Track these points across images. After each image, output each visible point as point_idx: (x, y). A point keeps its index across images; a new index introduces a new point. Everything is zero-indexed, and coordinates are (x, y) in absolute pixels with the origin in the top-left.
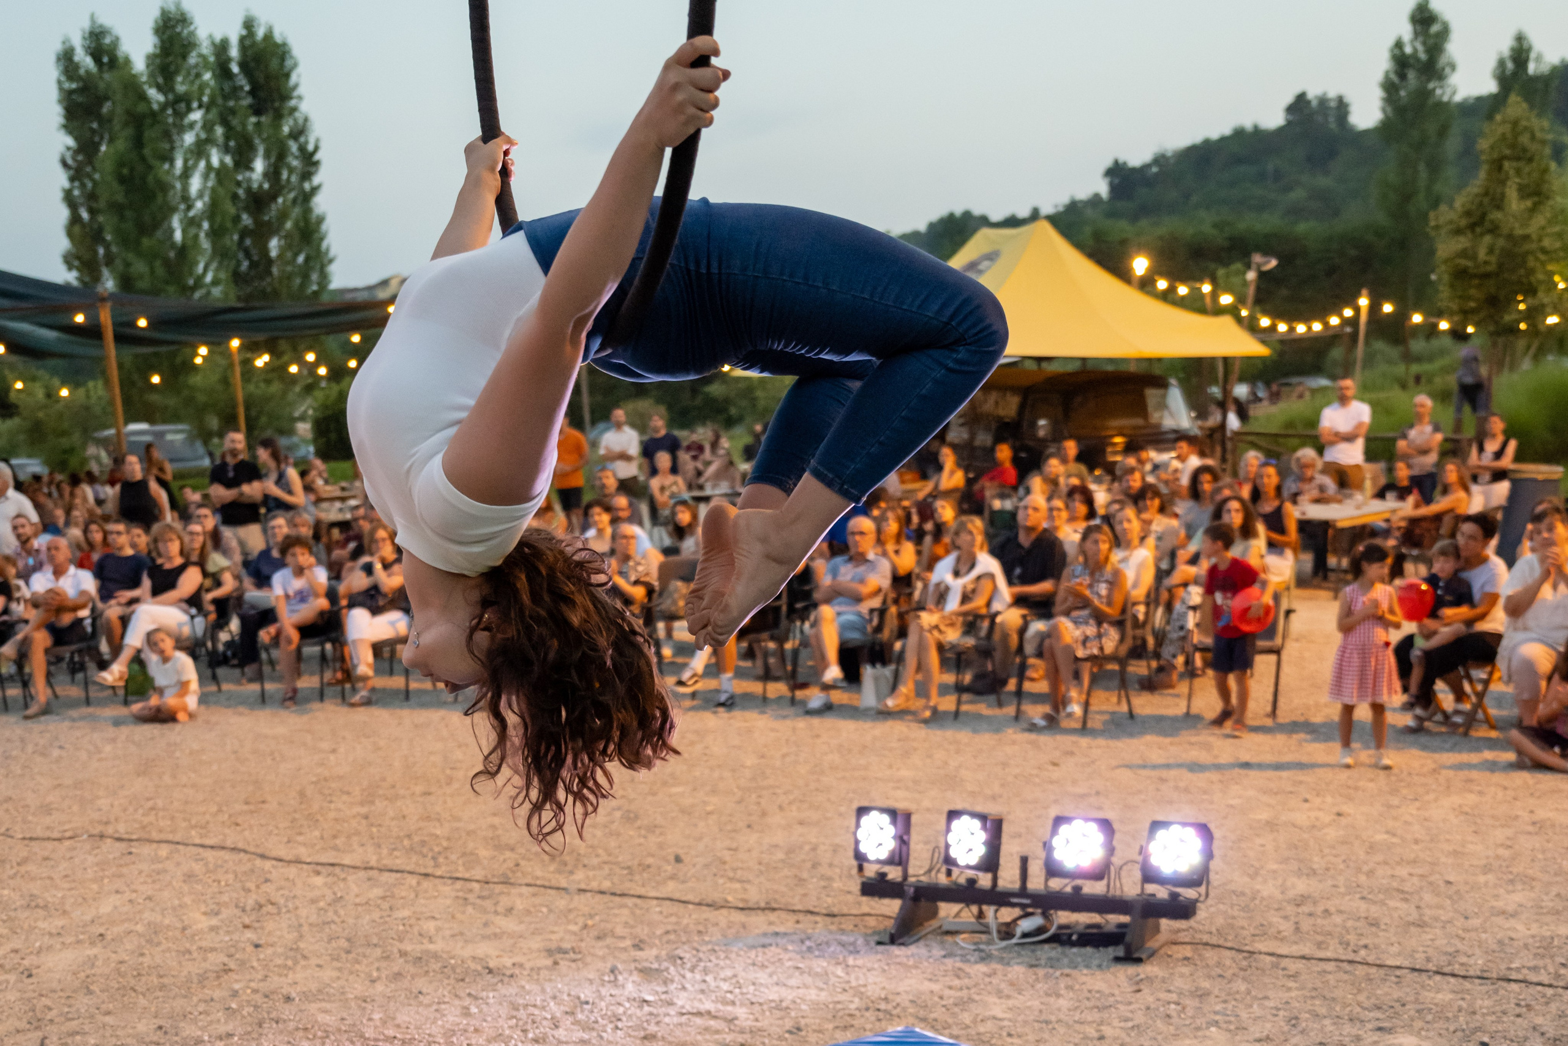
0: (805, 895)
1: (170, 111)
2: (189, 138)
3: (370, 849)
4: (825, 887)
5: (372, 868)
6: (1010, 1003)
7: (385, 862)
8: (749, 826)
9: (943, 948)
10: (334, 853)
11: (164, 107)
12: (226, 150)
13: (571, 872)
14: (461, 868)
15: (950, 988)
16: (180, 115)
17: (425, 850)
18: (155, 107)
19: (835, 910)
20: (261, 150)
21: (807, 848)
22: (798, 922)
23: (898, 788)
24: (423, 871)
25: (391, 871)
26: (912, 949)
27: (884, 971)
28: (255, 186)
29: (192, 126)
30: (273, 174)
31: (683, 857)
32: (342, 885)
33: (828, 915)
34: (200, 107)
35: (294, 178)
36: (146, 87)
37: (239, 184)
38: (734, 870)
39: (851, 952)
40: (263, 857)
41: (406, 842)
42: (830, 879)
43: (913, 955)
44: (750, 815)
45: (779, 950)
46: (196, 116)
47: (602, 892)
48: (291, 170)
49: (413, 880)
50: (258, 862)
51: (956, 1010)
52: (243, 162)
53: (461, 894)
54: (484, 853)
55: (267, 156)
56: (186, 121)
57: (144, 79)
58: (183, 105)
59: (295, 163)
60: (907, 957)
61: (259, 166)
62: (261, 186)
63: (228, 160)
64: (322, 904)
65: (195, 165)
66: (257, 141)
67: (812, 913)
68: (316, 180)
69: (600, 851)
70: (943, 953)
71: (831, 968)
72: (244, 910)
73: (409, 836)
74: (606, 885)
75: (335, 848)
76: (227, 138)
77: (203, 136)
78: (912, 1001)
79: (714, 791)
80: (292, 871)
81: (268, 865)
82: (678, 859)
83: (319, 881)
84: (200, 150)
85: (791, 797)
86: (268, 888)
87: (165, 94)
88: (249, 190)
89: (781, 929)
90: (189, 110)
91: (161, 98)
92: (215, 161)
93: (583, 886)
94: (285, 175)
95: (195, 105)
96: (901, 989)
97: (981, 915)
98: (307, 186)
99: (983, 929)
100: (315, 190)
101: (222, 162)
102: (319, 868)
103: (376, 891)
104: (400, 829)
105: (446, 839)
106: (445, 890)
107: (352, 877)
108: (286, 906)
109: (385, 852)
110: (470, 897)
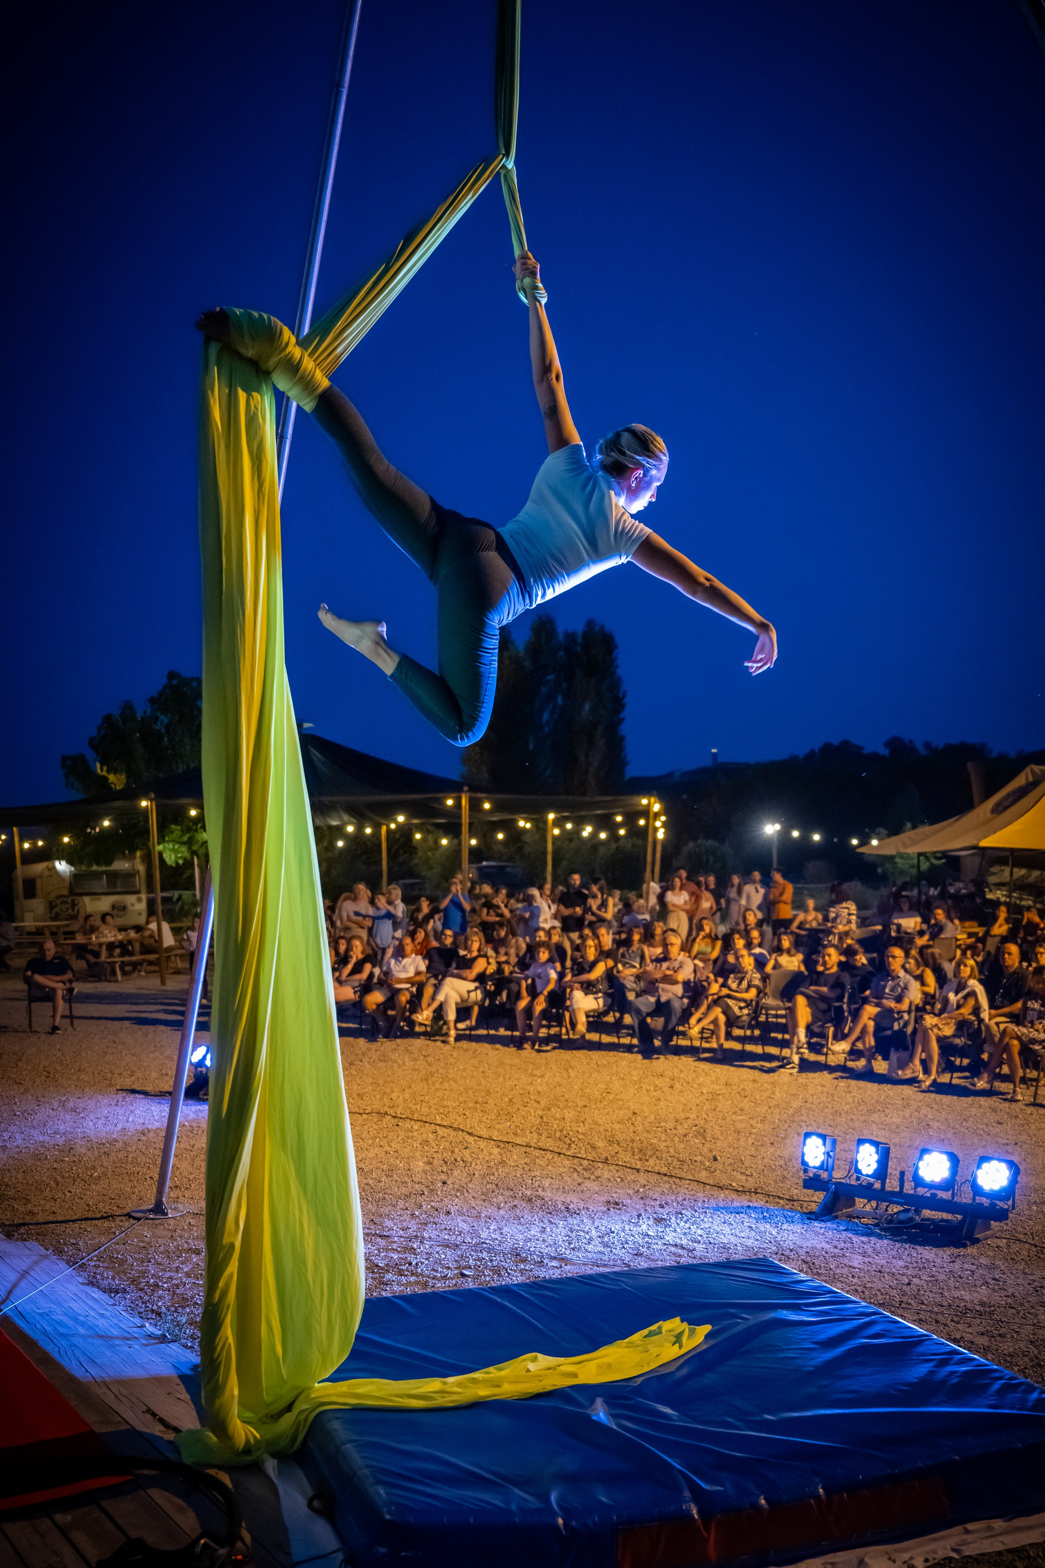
3: (535, 1135)
5: (531, 1147)
7: (540, 1144)
9: (845, 1226)
10: (513, 1136)
13: (647, 1160)
14: (583, 1152)
15: (836, 1247)
17: (566, 1140)
19: (787, 1196)
22: (767, 1201)
24: (559, 1151)
25: (541, 1149)
26: (826, 1224)
27: (801, 1234)
31: (719, 1158)
32: (509, 1154)
39: (788, 1222)
40: (470, 1134)
41: (558, 1134)
43: (825, 1227)
45: (745, 1216)
47: (659, 1173)
49: (550, 1156)
50: (467, 1137)
53: (575, 1166)
54: (600, 1144)
60: (821, 1228)
64: (492, 1164)
69: (671, 1150)
71: (770, 1229)
72: (446, 1163)
73: (561, 1131)
74: (664, 1170)
75: (515, 1134)
78: (807, 1252)
80: (482, 1144)
81: (471, 1139)
82: (716, 1159)
83: (496, 1151)
86: (466, 1151)
89: (754, 1204)
93: (650, 1169)
96: (805, 1245)
97: (876, 1207)
99: (876, 1216)
102: (501, 1144)
103: (527, 1160)
104: (558, 1125)
105: (583, 1134)
106: (567, 1162)
107: (516, 1150)
108: (471, 1163)
109: (543, 1138)
110: (579, 1169)
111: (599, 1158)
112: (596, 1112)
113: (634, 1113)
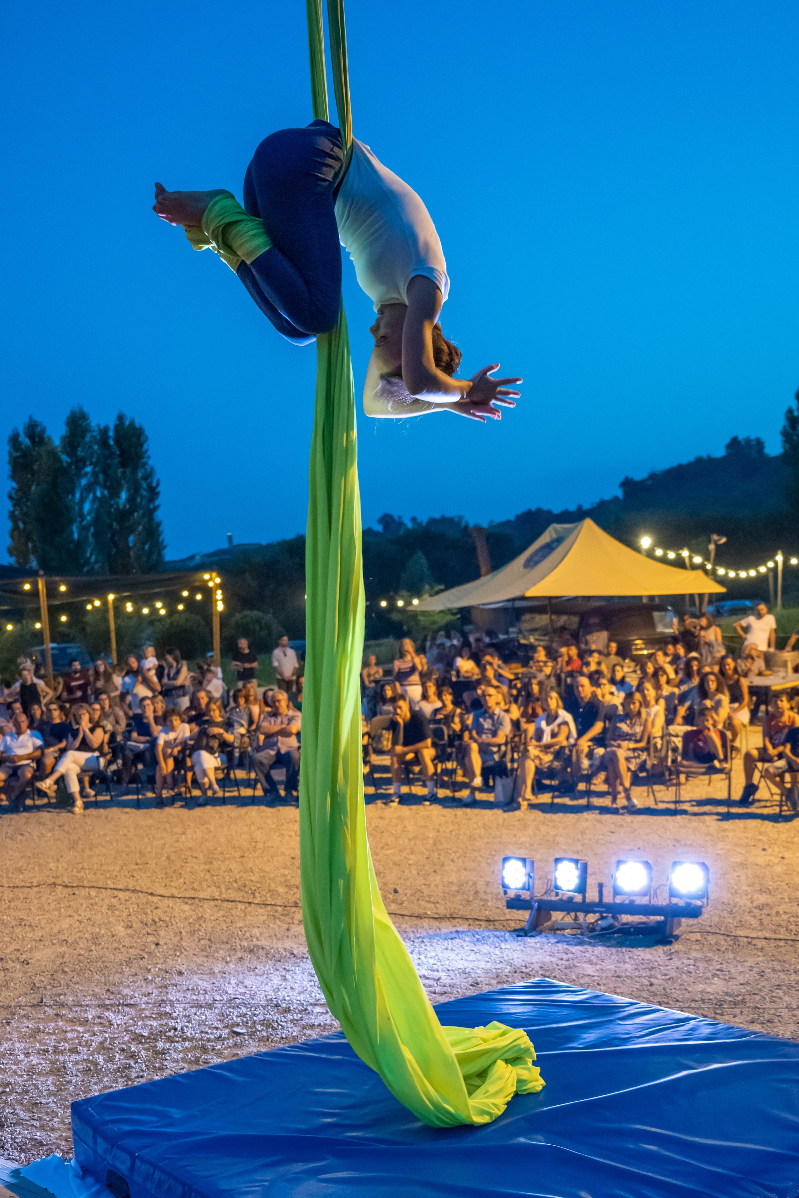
0: (472, 910)
1: (73, 467)
2: (84, 482)
3: (215, 889)
4: (483, 905)
5: (217, 900)
6: (598, 967)
7: (224, 896)
8: (435, 872)
9: (556, 938)
10: (193, 892)
11: (69, 465)
12: (105, 487)
14: (269, 899)
15: (562, 959)
16: (79, 469)
17: (246, 889)
18: (65, 464)
19: (491, 918)
20: (125, 487)
21: (471, 883)
22: (470, 925)
23: (521, 848)
24: (247, 900)
25: (228, 901)
26: (538, 939)
27: (523, 951)
28: (121, 506)
29: (86, 474)
30: (131, 500)
31: (398, 889)
32: (201, 910)
33: (487, 921)
34: (91, 464)
35: (144, 502)
36: (60, 454)
37: (111, 506)
38: (429, 896)
39: (502, 941)
40: (152, 894)
41: (235, 885)
42: (486, 900)
43: (539, 942)
44: (435, 865)
45: (460, 941)
46: (89, 469)
48: (142, 497)
49: (241, 906)
50: (150, 897)
51: (567, 971)
52: (114, 493)
53: (271, 913)
55: (129, 490)
56: (83, 472)
57: (59, 449)
58: (81, 464)
59: (145, 493)
60: (535, 943)
61: (124, 495)
62: (124, 506)
63: (106, 492)
64: (191, 920)
65: (87, 496)
66: (123, 482)
67: (477, 920)
68: (157, 503)
70: (556, 940)
71: (492, 950)
72: (146, 925)
73: (236, 881)
75: (194, 889)
76: (105, 480)
77: (92, 480)
78: (541, 967)
79: (412, 852)
80: (171, 903)
81: (156, 899)
82: (396, 891)
83: (186, 907)
84: (90, 488)
85: (458, 855)
86: (158, 912)
87: (71, 458)
88: (118, 509)
89: (460, 929)
90: (85, 466)
91: (69, 460)
92: (98, 494)
94: (139, 500)
95: (88, 463)
96: (533, 961)
97: (576, 918)
98: (151, 506)
99: (579, 926)
100: (156, 508)
101: (102, 494)
102: (186, 900)
103: (221, 913)
104: (230, 877)
105: (258, 882)
106: (262, 911)
107: (206, 905)
108: (171, 922)
109: (223, 891)
110: (277, 915)
111: (289, 903)
112: (257, 861)
113: (293, 858)
